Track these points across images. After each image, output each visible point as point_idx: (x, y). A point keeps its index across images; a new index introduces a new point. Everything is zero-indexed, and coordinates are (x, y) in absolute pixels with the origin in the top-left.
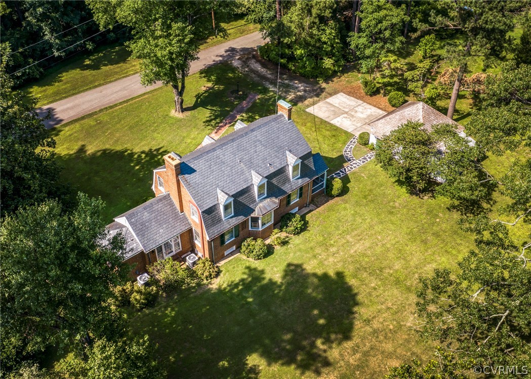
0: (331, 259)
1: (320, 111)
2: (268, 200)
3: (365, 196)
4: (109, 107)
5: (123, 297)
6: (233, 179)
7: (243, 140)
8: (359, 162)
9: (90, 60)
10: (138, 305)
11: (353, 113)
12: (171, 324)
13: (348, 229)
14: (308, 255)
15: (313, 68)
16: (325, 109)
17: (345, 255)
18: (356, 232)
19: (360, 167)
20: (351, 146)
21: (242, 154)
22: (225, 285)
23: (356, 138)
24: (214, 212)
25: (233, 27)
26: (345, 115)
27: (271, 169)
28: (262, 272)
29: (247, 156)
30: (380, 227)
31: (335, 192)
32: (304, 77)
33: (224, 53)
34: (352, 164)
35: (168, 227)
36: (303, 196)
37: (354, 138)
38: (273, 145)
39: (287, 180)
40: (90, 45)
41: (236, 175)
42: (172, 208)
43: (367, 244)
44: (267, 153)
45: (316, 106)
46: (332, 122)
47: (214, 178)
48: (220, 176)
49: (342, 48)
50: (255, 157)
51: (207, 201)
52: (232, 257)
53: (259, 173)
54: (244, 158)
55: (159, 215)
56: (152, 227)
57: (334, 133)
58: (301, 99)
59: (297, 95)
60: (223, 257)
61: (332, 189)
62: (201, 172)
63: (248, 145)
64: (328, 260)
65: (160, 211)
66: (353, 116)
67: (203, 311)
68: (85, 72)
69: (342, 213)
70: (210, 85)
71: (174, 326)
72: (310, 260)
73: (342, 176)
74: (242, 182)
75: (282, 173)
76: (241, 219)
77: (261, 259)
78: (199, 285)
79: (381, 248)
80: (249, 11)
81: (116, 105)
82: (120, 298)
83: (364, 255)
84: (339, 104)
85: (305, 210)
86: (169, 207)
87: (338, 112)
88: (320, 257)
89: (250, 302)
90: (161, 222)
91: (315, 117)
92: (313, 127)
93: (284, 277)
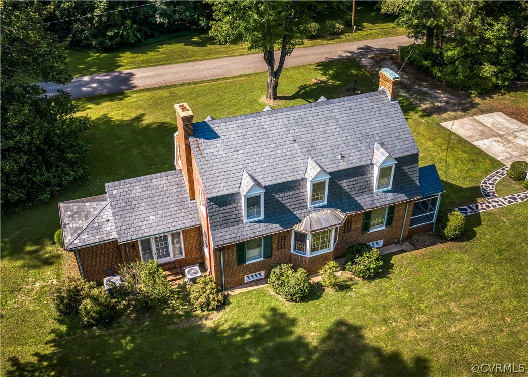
0: (411, 333)
1: (462, 127)
2: (329, 211)
3: (500, 250)
4: (193, 82)
5: (70, 300)
6: (275, 163)
7: (309, 112)
8: (503, 201)
9: (199, 37)
10: (86, 319)
11: (510, 138)
12: (119, 361)
13: (455, 292)
14: (374, 316)
15: (466, 77)
16: (470, 126)
17: (439, 332)
18: (468, 301)
19: (502, 209)
20: (496, 177)
21: (301, 130)
22: (226, 326)
23: (507, 169)
24: (229, 204)
25: (378, 28)
26: (498, 139)
27: (342, 164)
28: (293, 322)
29: (308, 135)
30: (515, 303)
31: (449, 231)
32: (451, 87)
33: (356, 50)
34: (490, 201)
35: (164, 215)
36: (394, 224)
37: (503, 169)
38: (357, 129)
39: (366, 188)
40: (204, 21)
41: (282, 158)
42: (179, 190)
43: (484, 324)
44: (343, 139)
45: (456, 122)
46: (475, 143)
47: (244, 155)
48: (255, 153)
49: (513, 55)
50: (320, 140)
51: (222, 185)
52: (256, 287)
53: (321, 164)
54: (303, 136)
55: (157, 195)
56: (141, 209)
57: (473, 157)
58: (440, 110)
59: (435, 105)
60: (240, 284)
61: (445, 226)
62: (227, 140)
63: (315, 121)
64: (405, 333)
65: (160, 190)
66: (509, 142)
67: (175, 357)
68: (188, 47)
69: (454, 265)
70: (324, 78)
71: (121, 366)
72: (374, 325)
73: (469, 214)
74: (288, 171)
75: (361, 175)
76: (276, 228)
77: (296, 301)
78: (188, 314)
79: (507, 337)
80: (402, 11)
81: (202, 82)
82: (66, 301)
83: (473, 341)
84: (493, 124)
85: (393, 248)
86: (175, 187)
87: (487, 133)
88: (394, 324)
89: (252, 364)
90: (157, 205)
91: (451, 133)
92: (444, 144)
93: (324, 340)
